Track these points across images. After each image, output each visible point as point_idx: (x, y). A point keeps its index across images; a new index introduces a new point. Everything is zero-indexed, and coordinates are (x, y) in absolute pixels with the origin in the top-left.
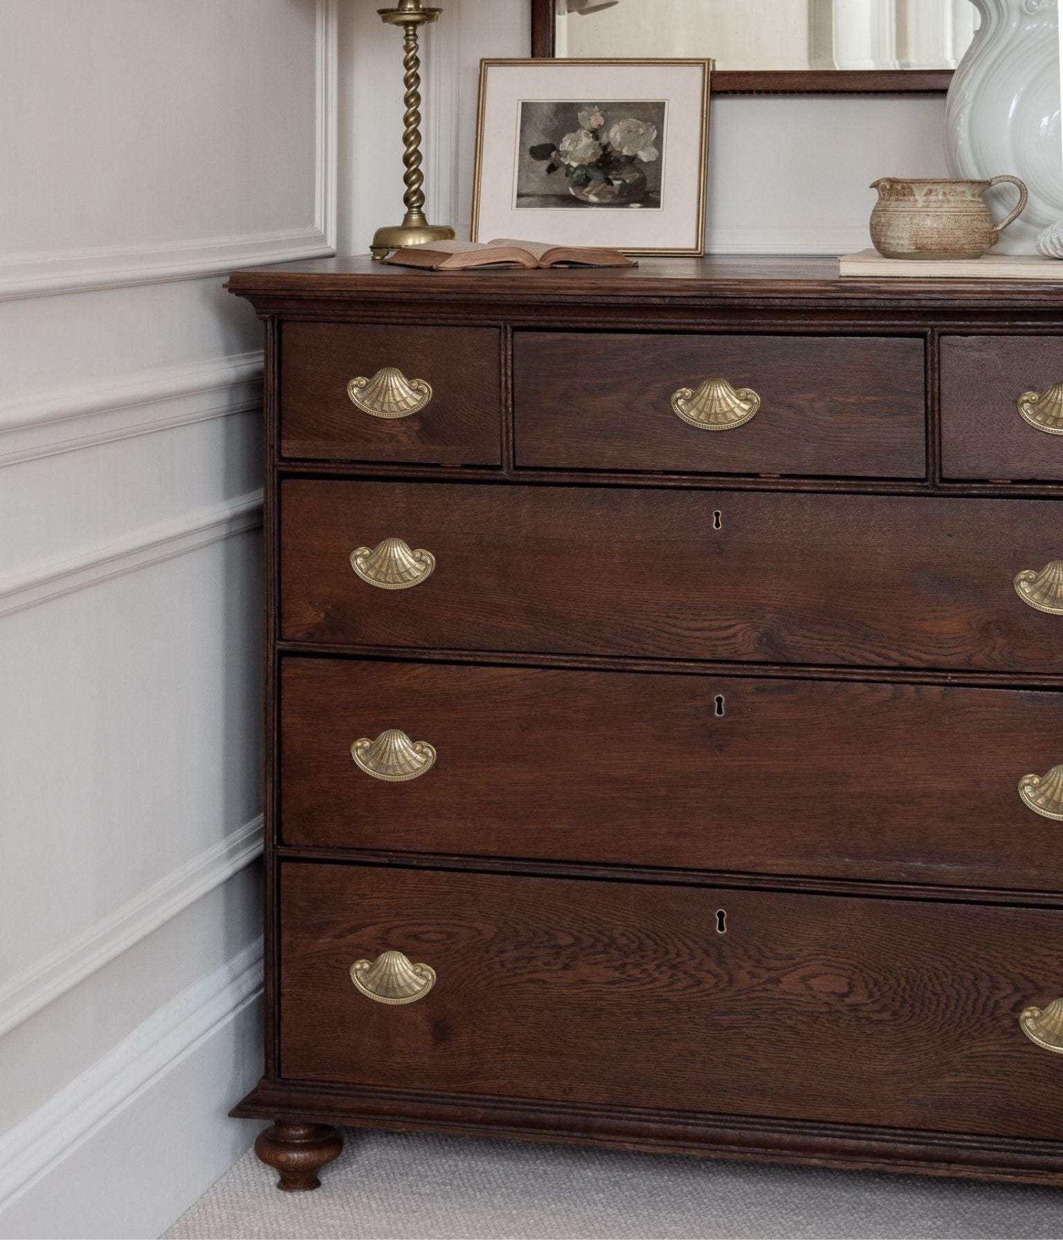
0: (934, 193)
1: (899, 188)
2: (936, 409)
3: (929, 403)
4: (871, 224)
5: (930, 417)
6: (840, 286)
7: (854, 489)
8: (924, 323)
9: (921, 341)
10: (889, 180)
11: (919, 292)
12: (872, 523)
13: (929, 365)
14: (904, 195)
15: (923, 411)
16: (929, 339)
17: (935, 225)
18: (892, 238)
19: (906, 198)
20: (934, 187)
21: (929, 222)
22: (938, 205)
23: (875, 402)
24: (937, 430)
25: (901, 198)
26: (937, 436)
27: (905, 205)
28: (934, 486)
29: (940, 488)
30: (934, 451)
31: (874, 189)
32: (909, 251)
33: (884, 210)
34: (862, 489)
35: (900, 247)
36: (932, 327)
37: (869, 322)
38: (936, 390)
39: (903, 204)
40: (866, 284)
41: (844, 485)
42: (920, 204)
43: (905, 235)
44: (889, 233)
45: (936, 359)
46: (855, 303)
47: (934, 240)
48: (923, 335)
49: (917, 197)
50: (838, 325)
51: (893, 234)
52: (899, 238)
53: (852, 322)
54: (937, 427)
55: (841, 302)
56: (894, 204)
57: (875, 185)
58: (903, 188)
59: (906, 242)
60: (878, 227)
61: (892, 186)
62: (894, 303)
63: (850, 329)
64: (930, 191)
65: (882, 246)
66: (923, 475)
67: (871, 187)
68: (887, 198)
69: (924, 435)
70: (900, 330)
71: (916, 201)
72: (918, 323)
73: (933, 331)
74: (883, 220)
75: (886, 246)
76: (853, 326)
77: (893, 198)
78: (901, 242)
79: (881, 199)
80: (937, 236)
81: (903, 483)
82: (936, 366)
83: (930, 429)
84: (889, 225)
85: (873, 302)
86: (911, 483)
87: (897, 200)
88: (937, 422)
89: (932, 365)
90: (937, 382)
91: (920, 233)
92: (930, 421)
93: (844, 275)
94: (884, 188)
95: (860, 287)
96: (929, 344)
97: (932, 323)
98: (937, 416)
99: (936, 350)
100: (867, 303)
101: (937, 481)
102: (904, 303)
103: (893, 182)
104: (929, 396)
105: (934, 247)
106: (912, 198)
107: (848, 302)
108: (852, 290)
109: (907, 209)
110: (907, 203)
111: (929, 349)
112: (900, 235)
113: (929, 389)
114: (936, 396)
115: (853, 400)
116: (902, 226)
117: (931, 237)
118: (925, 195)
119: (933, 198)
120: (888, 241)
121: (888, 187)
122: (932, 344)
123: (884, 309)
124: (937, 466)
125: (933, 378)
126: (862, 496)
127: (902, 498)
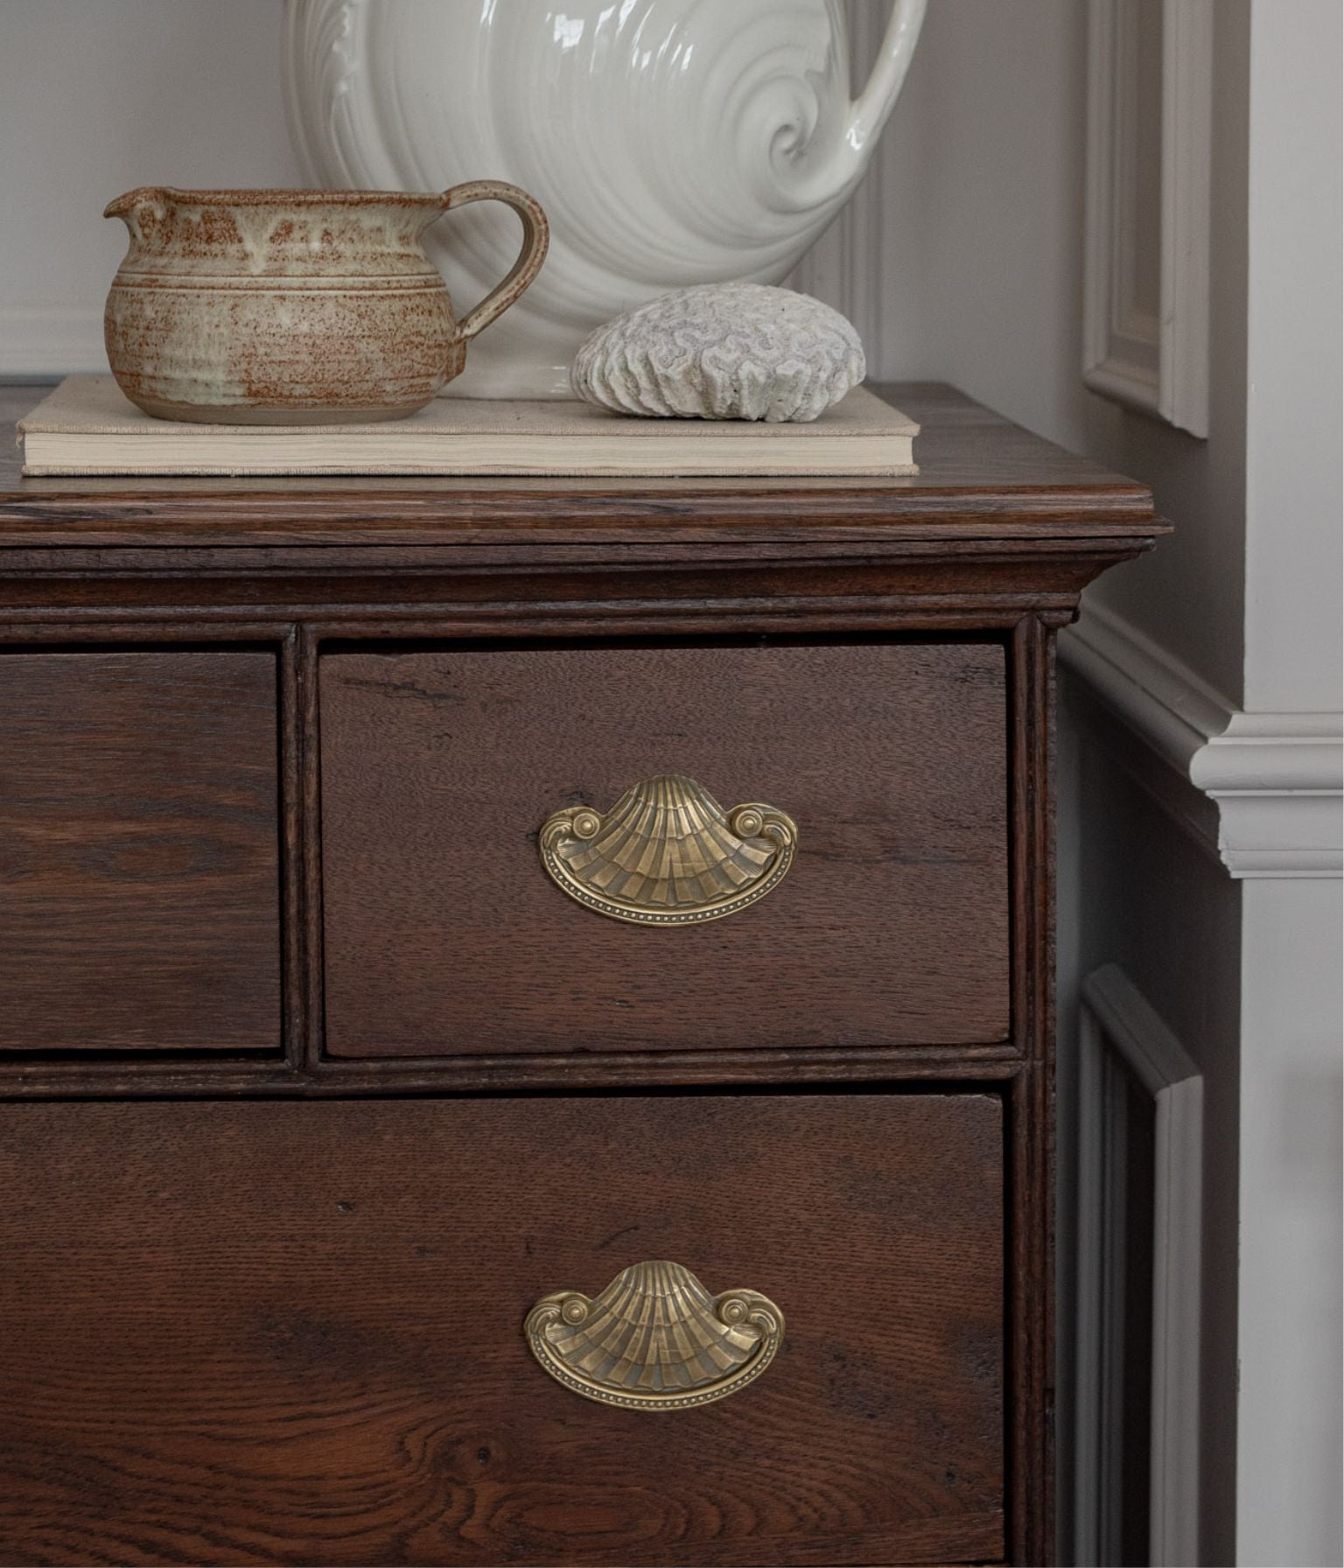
0: (297, 234)
1: (196, 218)
2: (312, 853)
3: (291, 838)
4: (110, 322)
5: (293, 876)
6: (36, 511)
7: (74, 1088)
8: (278, 610)
9: (270, 658)
10: (164, 195)
11: (266, 525)
12: (128, 1179)
13: (290, 730)
14: (210, 239)
15: (273, 861)
16: (289, 655)
17: (304, 327)
18: (174, 363)
19: (215, 247)
20: (296, 217)
21: (285, 318)
22: (311, 268)
23: (135, 837)
24: (313, 914)
25: (203, 247)
26: (313, 929)
27: (214, 269)
28: (304, 1068)
29: (319, 1076)
30: (305, 974)
31: (117, 222)
32: (229, 402)
33: (151, 283)
34: (100, 1087)
35: (201, 389)
36: (299, 621)
37: (118, 611)
38: (310, 801)
39: (207, 265)
40: (110, 504)
41: (47, 1077)
42: (258, 265)
43: (217, 355)
44: (167, 351)
45: (311, 714)
46: (80, 558)
47: (300, 369)
48: (273, 645)
49: (249, 245)
50: (27, 622)
51: (179, 353)
52: (197, 364)
53: (67, 611)
54: (313, 903)
55: (39, 558)
56: (180, 264)
57: (118, 211)
58: (208, 219)
59: (220, 376)
60: (132, 332)
61: (172, 214)
62: (193, 559)
63: (62, 631)
64: (288, 228)
65: (145, 386)
66: (273, 1041)
67: (108, 215)
68: (157, 245)
69: (276, 926)
70: (208, 630)
71: (246, 256)
72: (260, 610)
73: (300, 634)
74: (149, 312)
75: (160, 386)
76: (72, 622)
77: (177, 246)
78: (203, 375)
79: (137, 249)
80: (308, 359)
81: (216, 1066)
82: (311, 730)
83: (293, 910)
84: (169, 326)
85: (132, 556)
86: (241, 1065)
87: (191, 253)
88: (312, 889)
89: (300, 729)
90: (313, 779)
91: (261, 350)
92: (293, 890)
93: (36, 472)
94: (147, 219)
95: (93, 512)
96: (290, 671)
97: (298, 609)
98: (312, 874)
99: (310, 687)
100: (113, 558)
101: (314, 1054)
102: (220, 557)
103: (174, 201)
104: (291, 817)
105: (299, 390)
106: (232, 249)
107: (60, 558)
108: (69, 521)
109: (222, 281)
110: (219, 262)
111: (291, 684)
112: (201, 355)
113: (291, 798)
114: (311, 816)
115: (71, 833)
116: (206, 330)
117: (291, 362)
118: (272, 239)
119: (294, 248)
120: (167, 372)
121: (159, 214)
122: (299, 670)
123: (164, 575)
124: (315, 1013)
125: (302, 768)
126: (97, 1107)
127: (210, 1105)
